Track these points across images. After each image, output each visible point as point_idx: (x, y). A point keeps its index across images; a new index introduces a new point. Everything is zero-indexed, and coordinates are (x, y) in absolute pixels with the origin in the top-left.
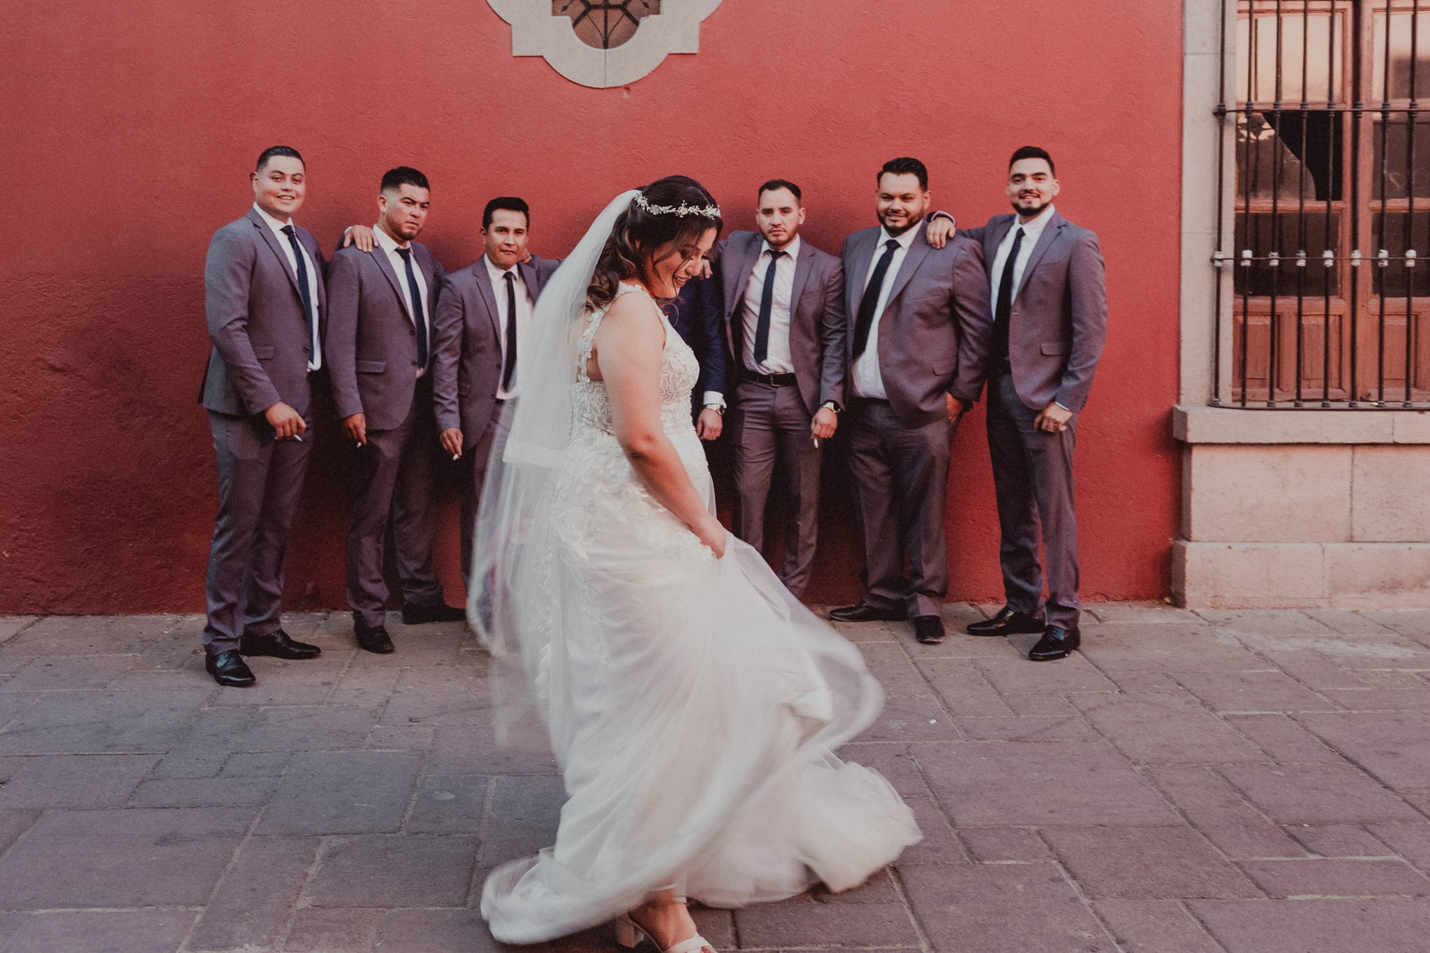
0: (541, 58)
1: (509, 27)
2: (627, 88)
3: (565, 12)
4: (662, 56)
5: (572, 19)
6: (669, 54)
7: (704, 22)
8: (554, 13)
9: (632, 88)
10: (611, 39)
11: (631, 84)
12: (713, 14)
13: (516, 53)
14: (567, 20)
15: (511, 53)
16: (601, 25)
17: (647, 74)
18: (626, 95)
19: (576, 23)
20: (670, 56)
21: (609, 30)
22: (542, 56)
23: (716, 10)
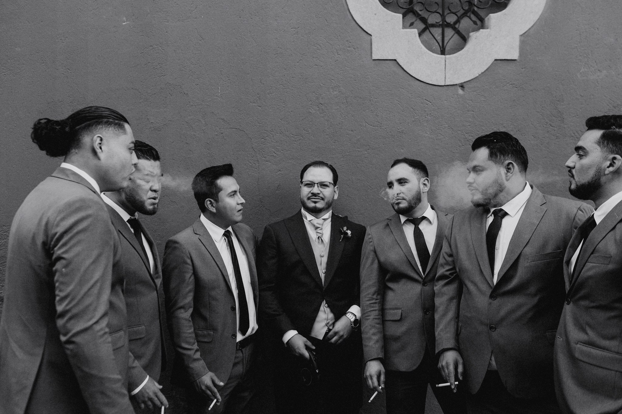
0: (395, 61)
1: (370, 37)
2: (462, 86)
3: (412, 27)
4: (489, 61)
5: (418, 30)
6: (495, 60)
7: (521, 35)
8: (404, 27)
9: (465, 85)
10: (447, 48)
11: (465, 82)
12: (530, 29)
13: (374, 57)
14: (414, 32)
15: (371, 56)
16: (439, 38)
17: (478, 75)
18: (460, 92)
19: (420, 35)
20: (496, 62)
21: (446, 42)
22: (395, 60)
23: (532, 26)
